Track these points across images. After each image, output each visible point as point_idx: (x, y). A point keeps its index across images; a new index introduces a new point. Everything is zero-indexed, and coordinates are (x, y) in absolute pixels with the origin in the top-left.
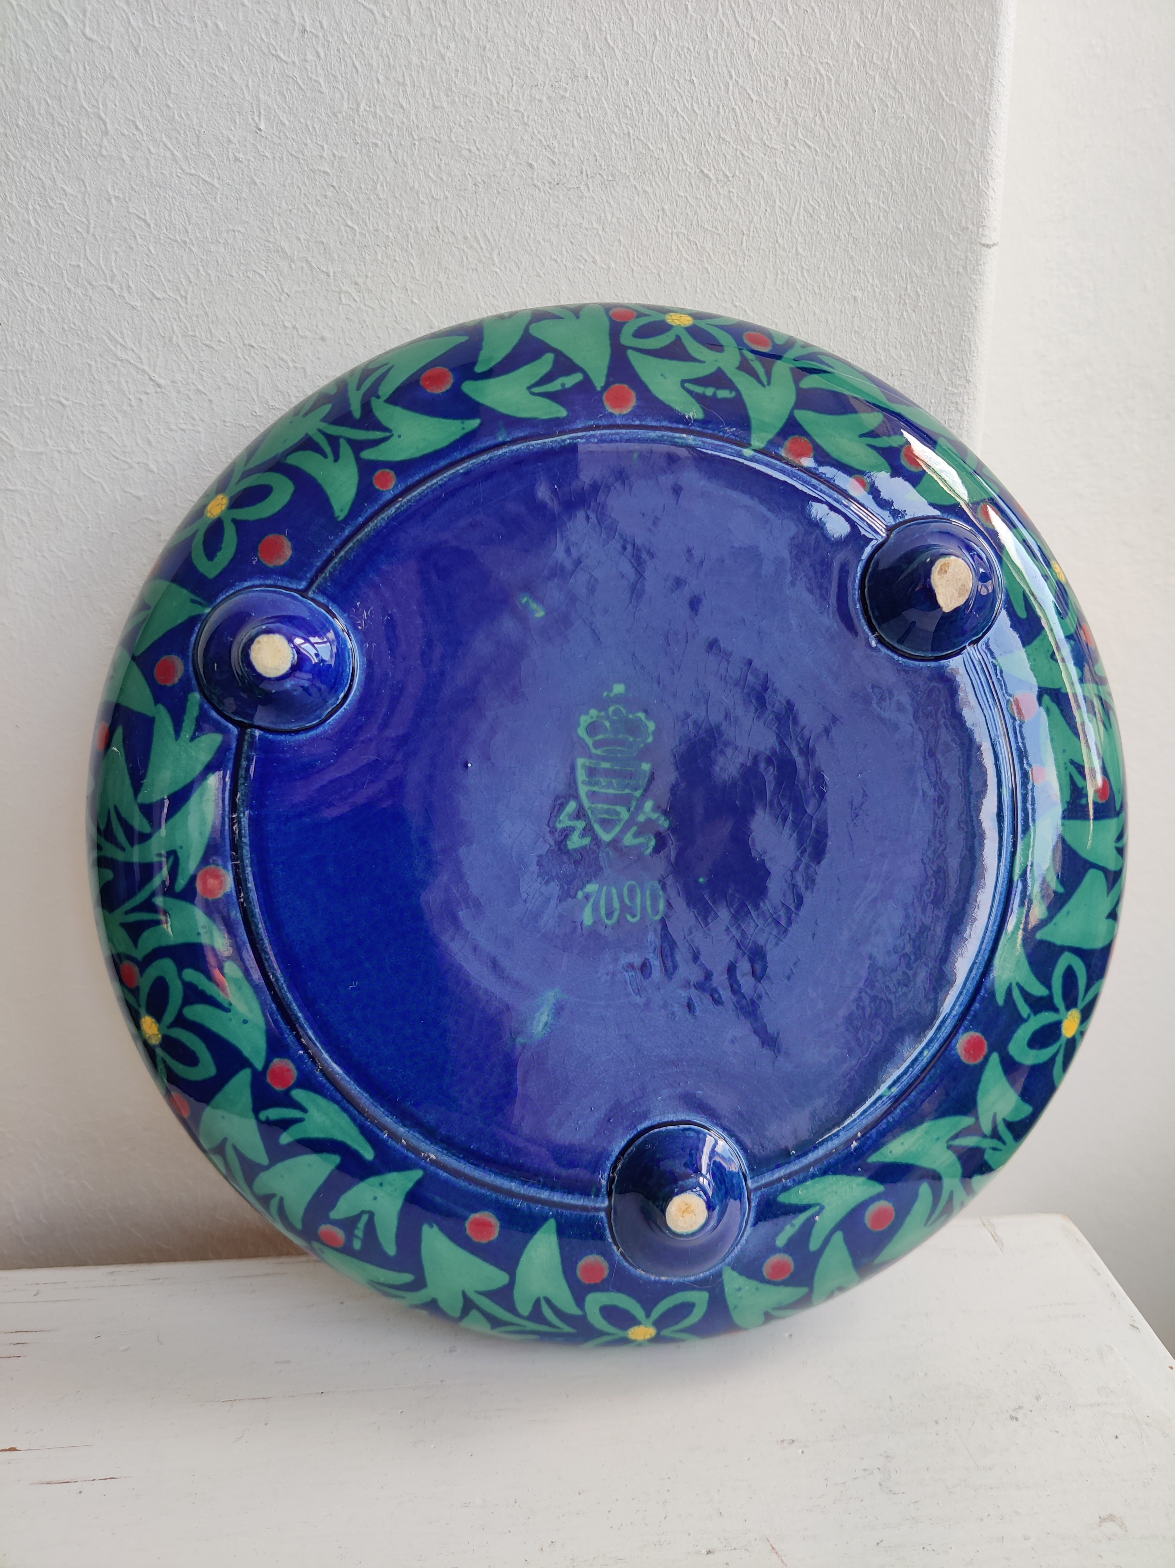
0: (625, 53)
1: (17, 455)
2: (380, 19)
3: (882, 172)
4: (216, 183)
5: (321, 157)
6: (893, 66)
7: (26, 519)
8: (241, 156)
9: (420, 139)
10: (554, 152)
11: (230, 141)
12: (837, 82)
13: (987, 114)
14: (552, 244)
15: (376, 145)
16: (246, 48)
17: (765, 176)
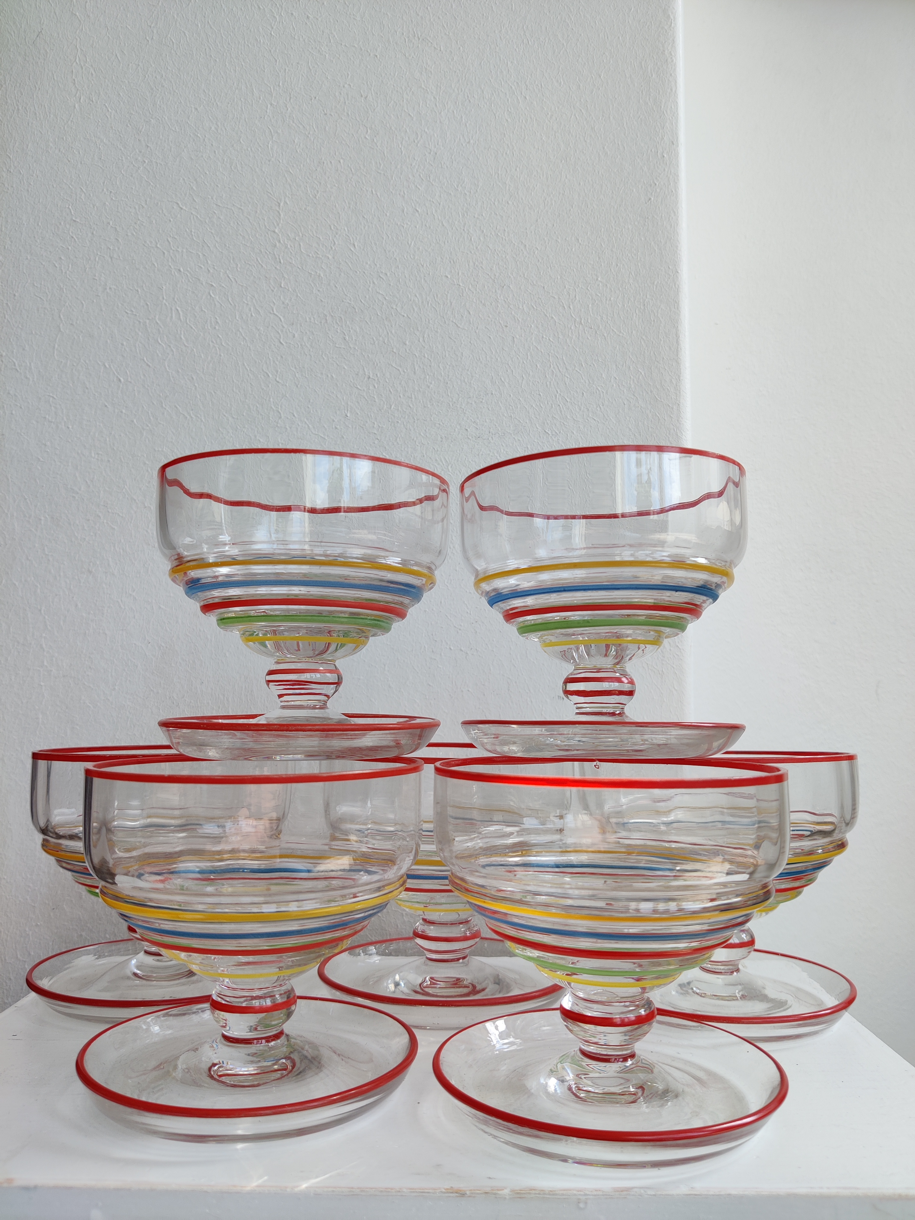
0: (509, 384)
2: (402, 373)
3: (630, 430)
5: (373, 427)
6: (632, 386)
8: (338, 427)
11: (334, 421)
12: (607, 393)
13: (679, 405)
16: (344, 385)
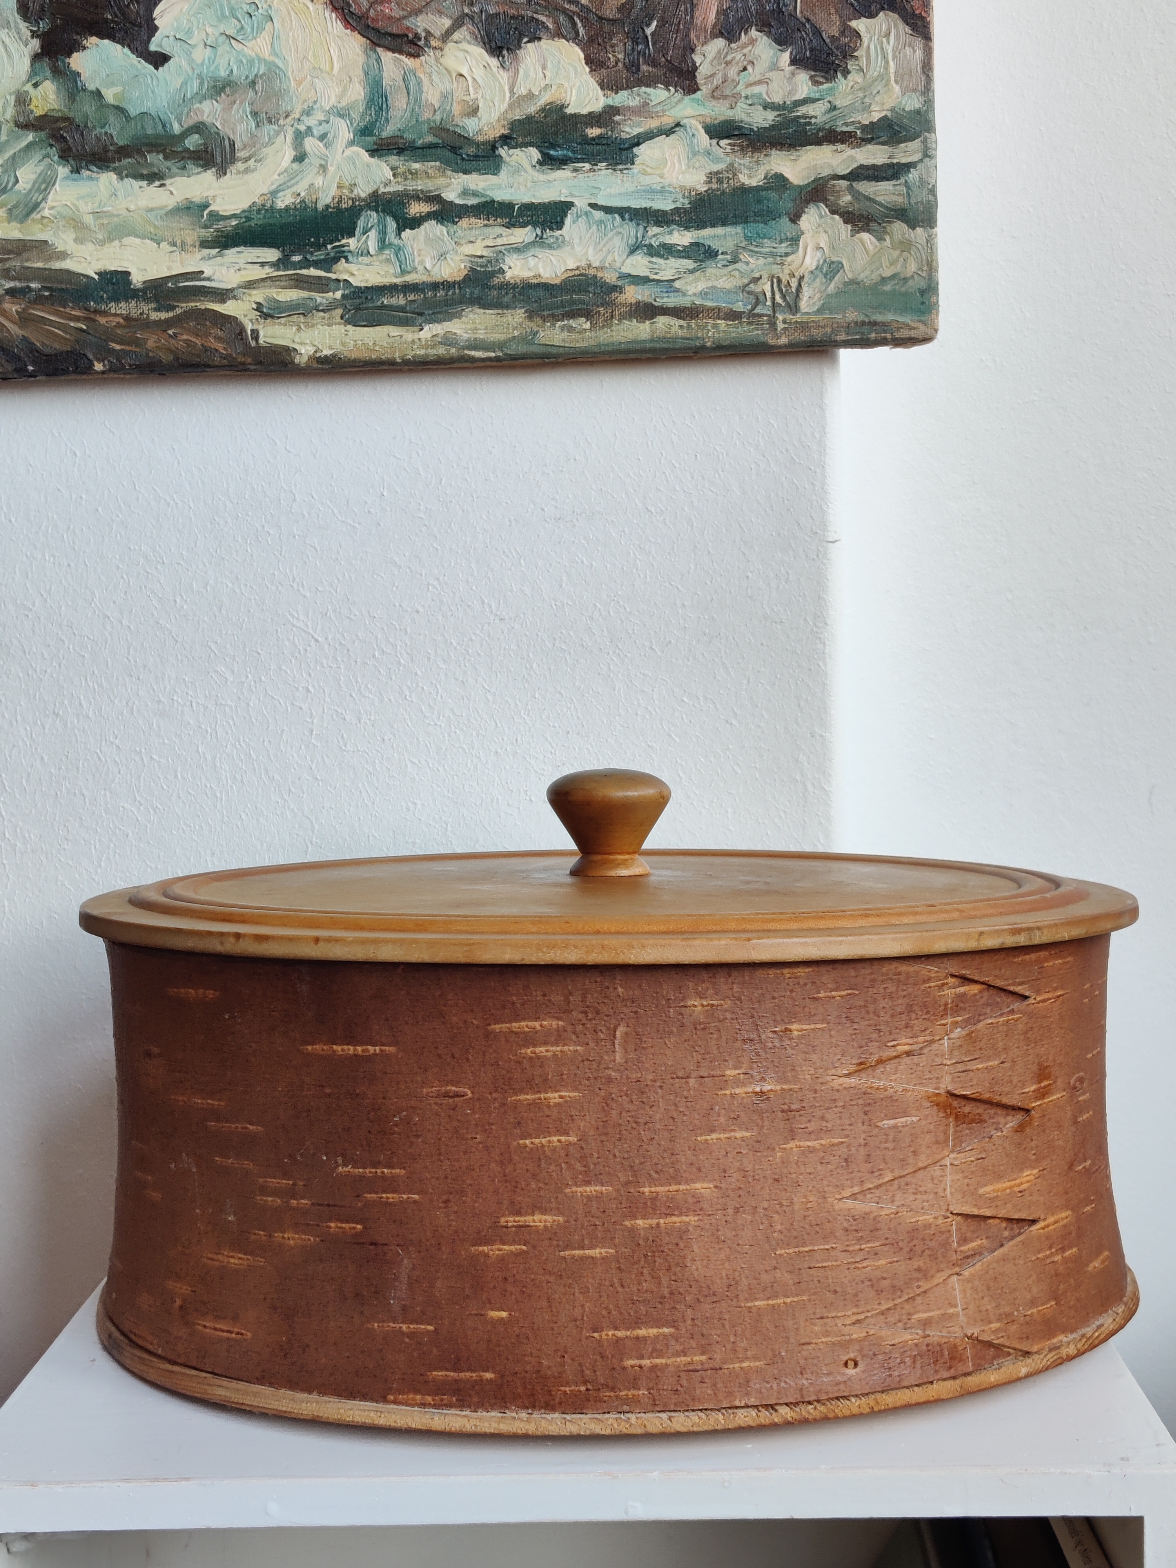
0: (598, 445)
1: (229, 683)
2: (454, 434)
3: (758, 503)
4: (357, 525)
5: (419, 509)
6: (762, 443)
7: (231, 722)
8: (372, 510)
9: (478, 498)
10: (556, 501)
11: (366, 503)
12: (727, 454)
13: (823, 467)
14: (556, 553)
15: (451, 502)
16: (377, 453)
17: (686, 509)
